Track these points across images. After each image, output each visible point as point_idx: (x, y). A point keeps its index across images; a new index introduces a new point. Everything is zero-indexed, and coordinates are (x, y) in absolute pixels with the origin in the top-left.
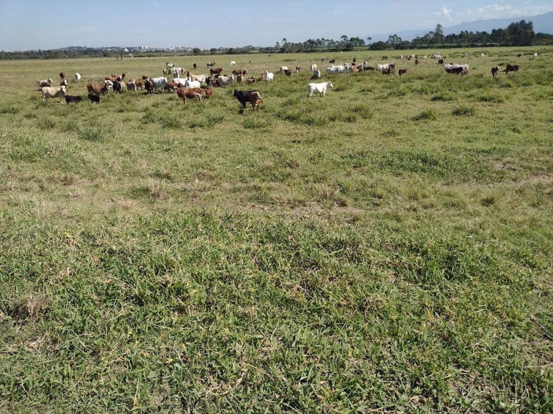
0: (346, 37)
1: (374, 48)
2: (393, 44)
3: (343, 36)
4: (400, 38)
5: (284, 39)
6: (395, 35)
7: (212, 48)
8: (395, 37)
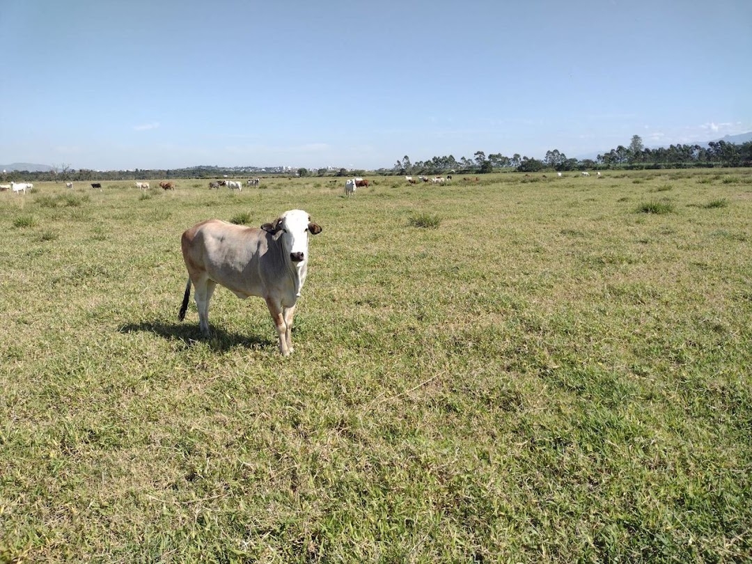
0: (482, 153)
1: (524, 169)
2: (553, 164)
3: (478, 153)
4: (563, 155)
5: (406, 157)
6: (556, 151)
7: (342, 167)
8: (556, 154)
